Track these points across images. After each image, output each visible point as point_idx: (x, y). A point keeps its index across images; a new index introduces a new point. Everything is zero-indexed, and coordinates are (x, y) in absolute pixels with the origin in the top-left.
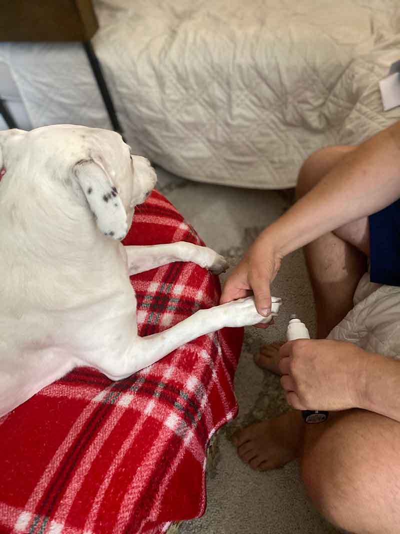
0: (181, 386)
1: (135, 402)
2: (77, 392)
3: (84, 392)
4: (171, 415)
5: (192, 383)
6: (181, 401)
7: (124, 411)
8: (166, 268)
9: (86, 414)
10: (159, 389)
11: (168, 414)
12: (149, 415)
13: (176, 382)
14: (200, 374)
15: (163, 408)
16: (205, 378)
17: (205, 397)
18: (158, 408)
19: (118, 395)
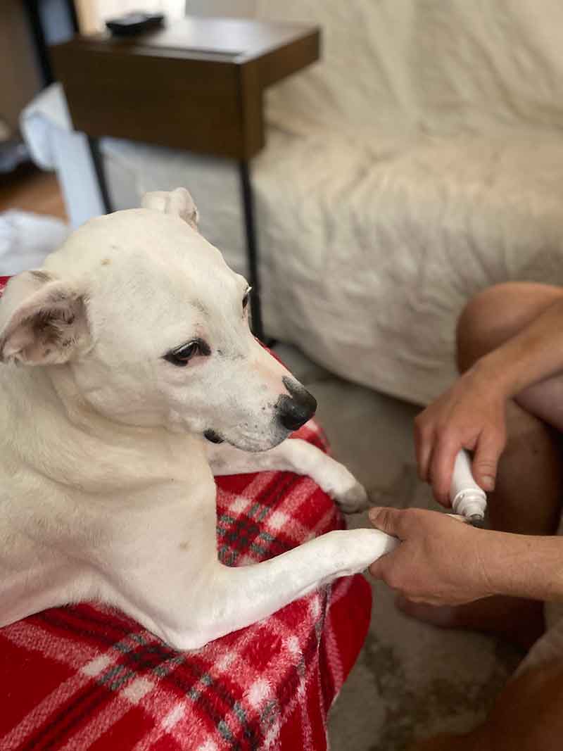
0: (239, 694)
1: (152, 698)
2: (58, 649)
3: (72, 650)
4: (207, 744)
5: (259, 693)
6: (230, 723)
7: (127, 709)
8: (267, 480)
9: (62, 694)
10: (202, 685)
11: (201, 741)
12: (168, 731)
13: (233, 681)
14: (277, 680)
15: (196, 725)
16: (284, 690)
17: (276, 727)
18: (188, 722)
19: (127, 675)
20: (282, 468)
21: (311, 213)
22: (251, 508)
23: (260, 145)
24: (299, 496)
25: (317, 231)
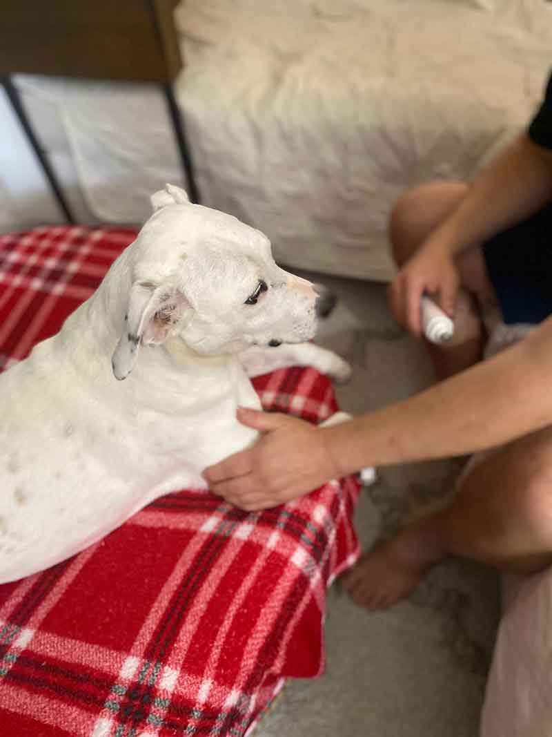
0: (308, 517)
1: (255, 534)
2: (178, 521)
3: (188, 519)
4: (298, 550)
5: (320, 514)
6: (309, 535)
7: (242, 544)
9: (195, 547)
10: (283, 518)
11: (294, 549)
12: (273, 549)
13: (302, 511)
14: (328, 504)
15: (289, 541)
16: (333, 509)
18: (283, 541)
19: (233, 525)
20: (290, 364)
21: (239, 124)
22: (277, 398)
23: (180, 65)
24: (307, 383)
25: (248, 141)
